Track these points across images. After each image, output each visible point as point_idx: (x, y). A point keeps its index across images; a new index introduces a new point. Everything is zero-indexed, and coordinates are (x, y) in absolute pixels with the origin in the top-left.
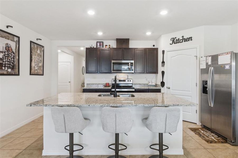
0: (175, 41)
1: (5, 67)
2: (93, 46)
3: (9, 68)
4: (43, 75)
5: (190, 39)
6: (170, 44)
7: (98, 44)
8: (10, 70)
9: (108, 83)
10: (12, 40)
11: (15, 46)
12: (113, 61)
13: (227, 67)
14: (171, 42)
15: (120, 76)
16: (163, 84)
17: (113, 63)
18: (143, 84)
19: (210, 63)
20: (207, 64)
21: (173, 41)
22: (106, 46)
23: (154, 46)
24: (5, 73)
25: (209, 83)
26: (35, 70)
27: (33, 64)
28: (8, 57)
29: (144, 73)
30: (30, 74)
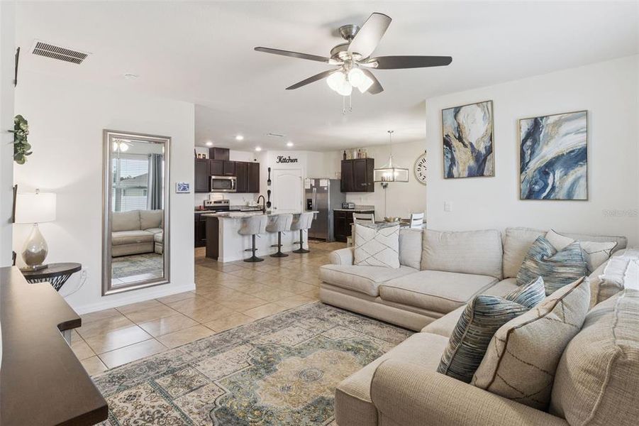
12: (213, 177)
13: (326, 189)
16: (269, 204)
17: (214, 179)
19: (313, 185)
20: (311, 185)
21: (280, 160)
22: (199, 155)
23: (255, 160)
25: (314, 201)
29: (245, 192)
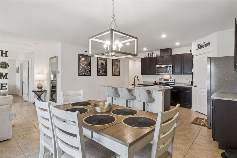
0: (200, 47)
1: (101, 72)
2: (146, 56)
3: (102, 72)
4: (119, 76)
5: (208, 44)
6: (197, 49)
7: (149, 55)
8: (103, 73)
9: (155, 82)
10: (104, 60)
11: (105, 63)
12: (157, 66)
14: (197, 48)
15: (165, 76)
16: (192, 83)
18: (184, 83)
22: (154, 55)
23: (190, 51)
24: (101, 74)
26: (115, 73)
27: (114, 70)
28: (102, 68)
29: (181, 74)
30: (112, 75)
